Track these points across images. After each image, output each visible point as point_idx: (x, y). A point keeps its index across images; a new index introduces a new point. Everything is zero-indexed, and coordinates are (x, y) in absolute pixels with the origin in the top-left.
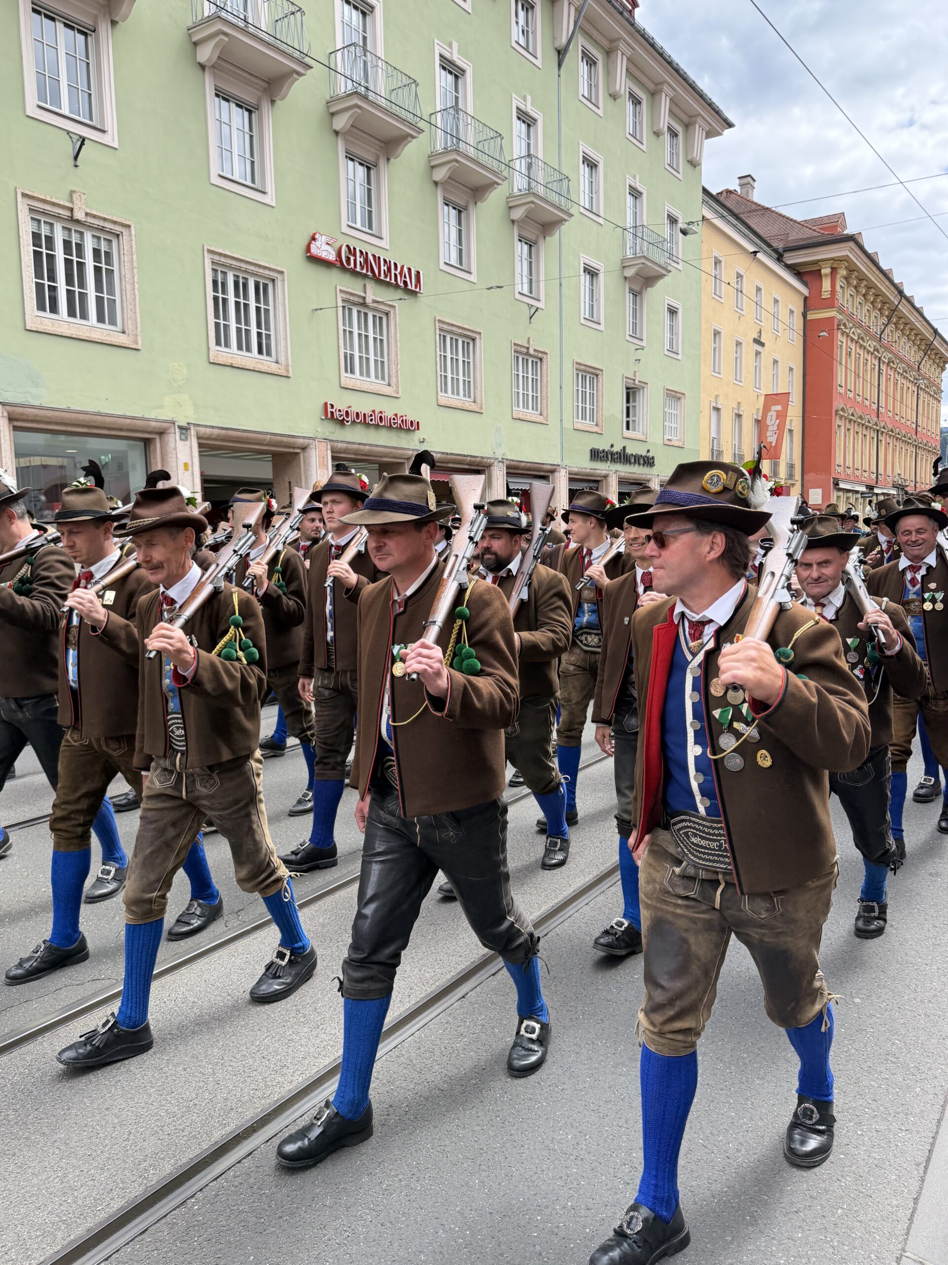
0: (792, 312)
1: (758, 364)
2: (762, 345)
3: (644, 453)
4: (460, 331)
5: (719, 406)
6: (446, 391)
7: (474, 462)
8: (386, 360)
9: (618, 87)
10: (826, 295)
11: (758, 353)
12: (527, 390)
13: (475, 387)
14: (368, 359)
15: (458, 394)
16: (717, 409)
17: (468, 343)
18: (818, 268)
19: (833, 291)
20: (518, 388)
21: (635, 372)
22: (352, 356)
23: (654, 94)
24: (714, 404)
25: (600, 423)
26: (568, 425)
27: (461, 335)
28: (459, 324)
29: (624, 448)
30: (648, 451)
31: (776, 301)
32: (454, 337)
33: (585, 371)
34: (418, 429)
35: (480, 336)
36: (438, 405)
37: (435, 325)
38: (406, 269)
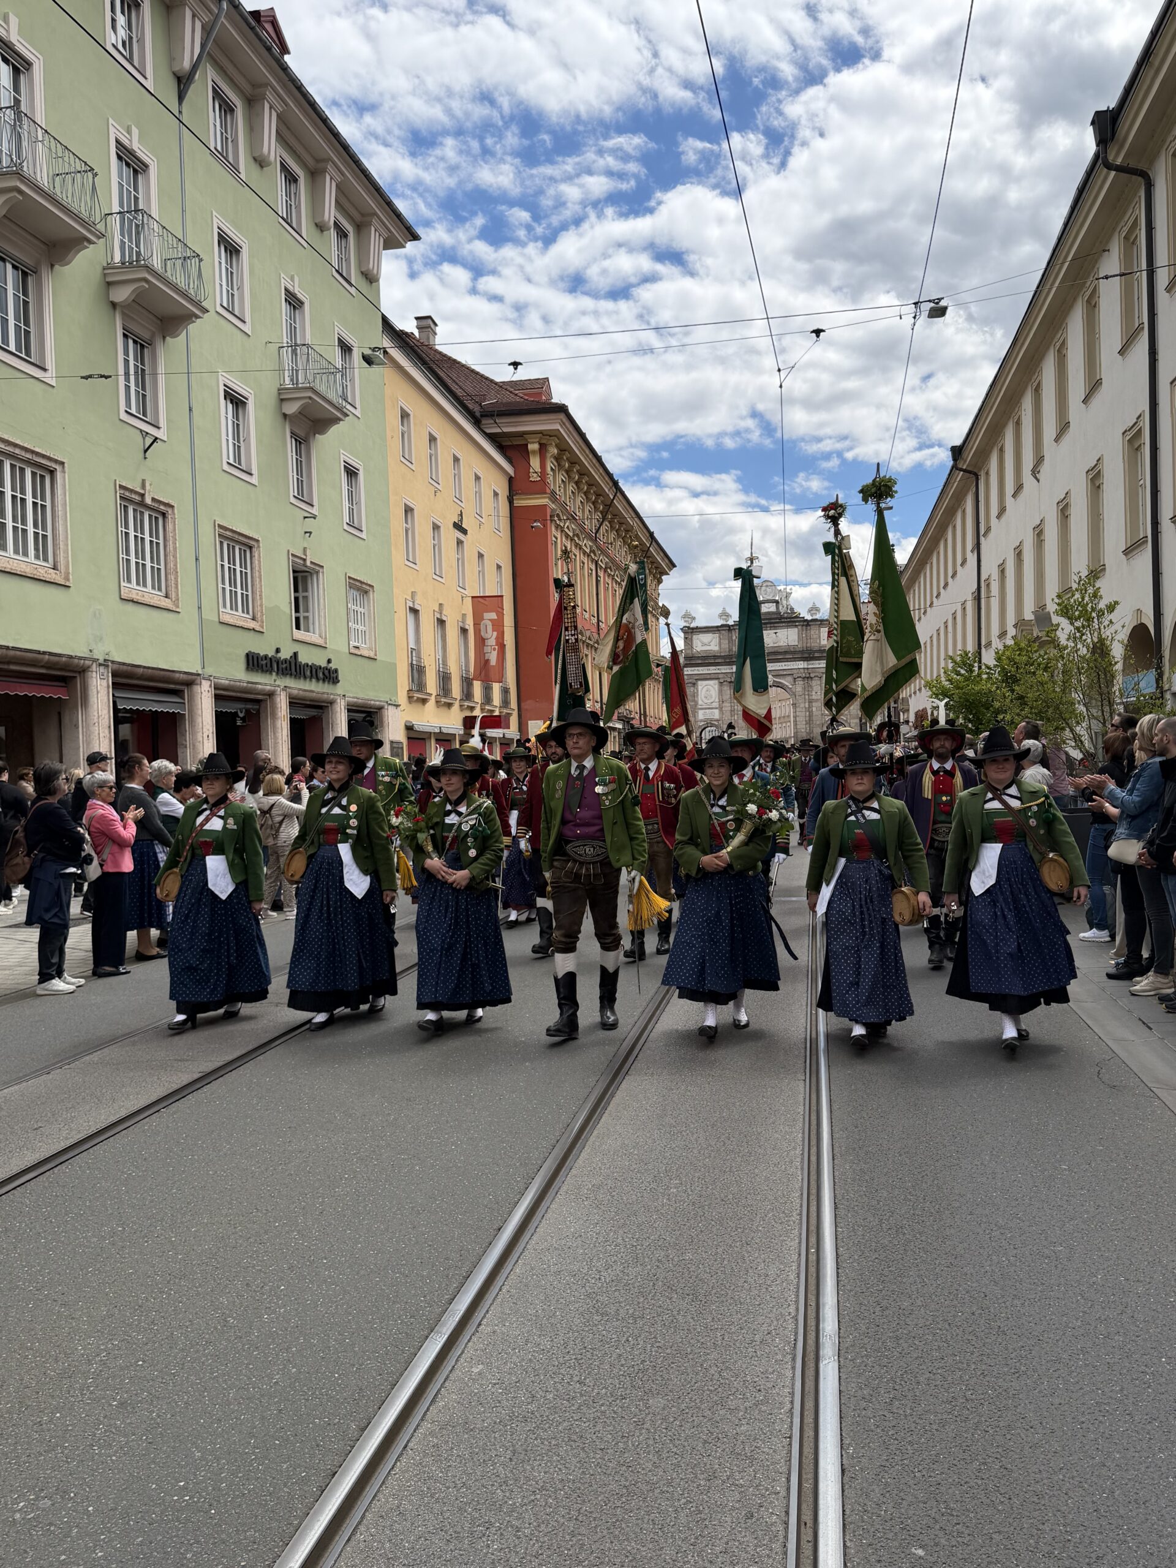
0: (496, 494)
1: (460, 556)
4: (29, 456)
5: (417, 607)
6: (4, 548)
7: (57, 663)
9: (265, 150)
10: (534, 477)
12: (143, 559)
13: (55, 545)
15: (26, 554)
16: (414, 611)
17: (42, 477)
18: (524, 443)
19: (543, 474)
20: (128, 554)
23: (315, 174)
25: (259, 615)
26: (210, 615)
27: (29, 463)
31: (477, 478)
32: (18, 465)
33: (232, 540)
35: (63, 467)
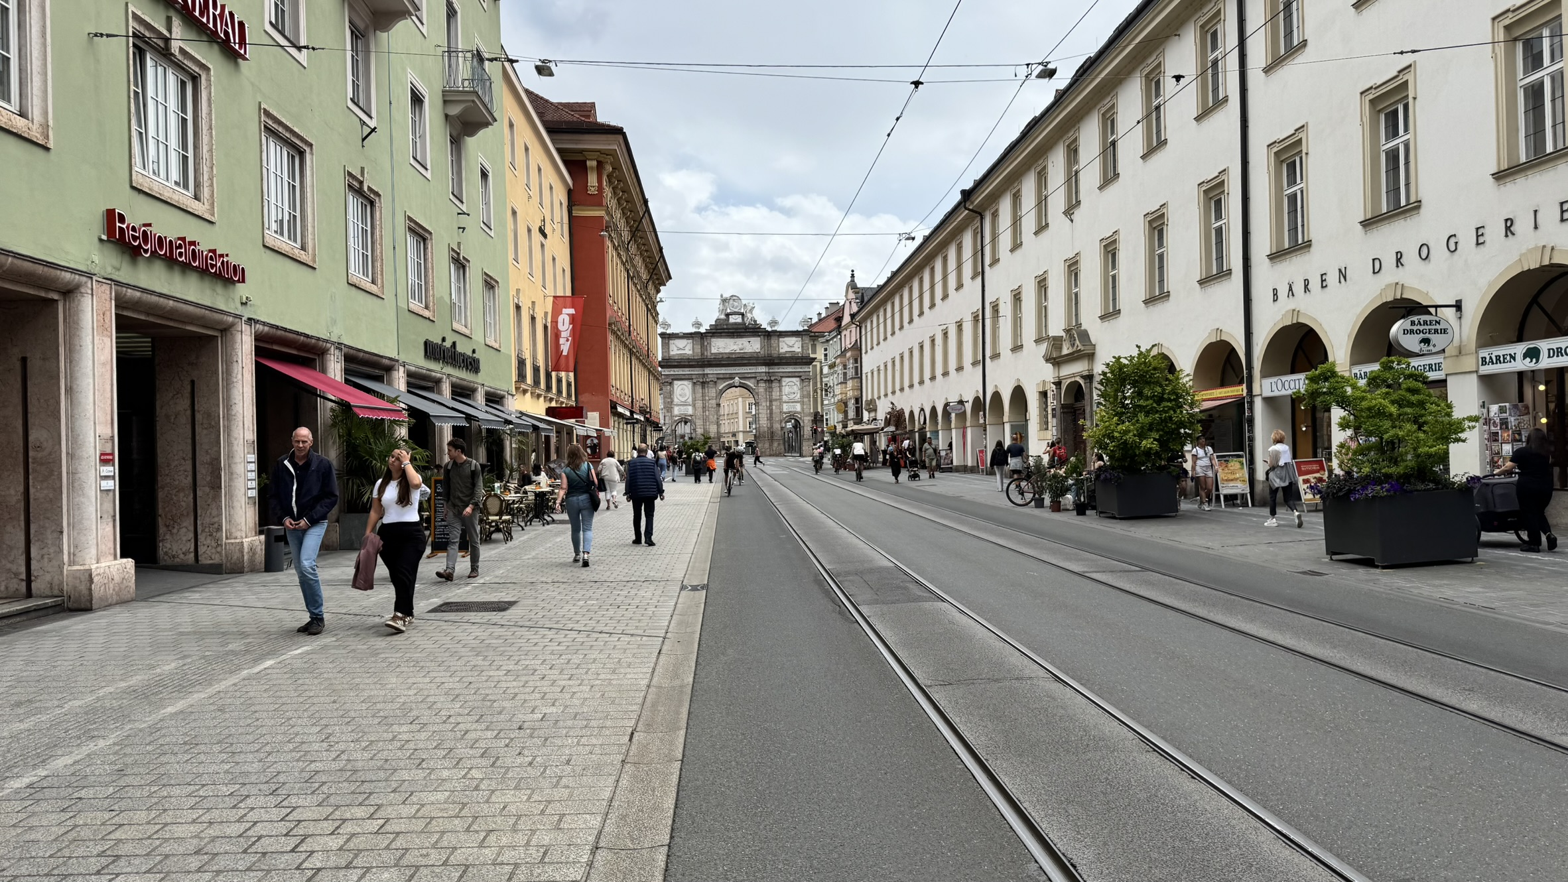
0: (561, 204)
1: (543, 259)
2: (545, 236)
3: (469, 353)
4: (287, 134)
5: (520, 304)
6: (269, 226)
7: (309, 345)
8: (193, 155)
10: (592, 190)
11: (542, 245)
12: (358, 245)
13: (304, 226)
14: (167, 147)
15: (282, 233)
16: (518, 307)
17: (293, 157)
18: (582, 158)
19: (600, 188)
21: (459, 244)
24: (516, 300)
25: (432, 307)
26: (401, 303)
27: (287, 141)
28: (288, 124)
29: (454, 344)
30: (474, 351)
31: (551, 186)
32: (278, 142)
33: (416, 232)
34: (243, 281)
35: (311, 149)
36: (264, 246)
37: (260, 118)
38: (227, 12)
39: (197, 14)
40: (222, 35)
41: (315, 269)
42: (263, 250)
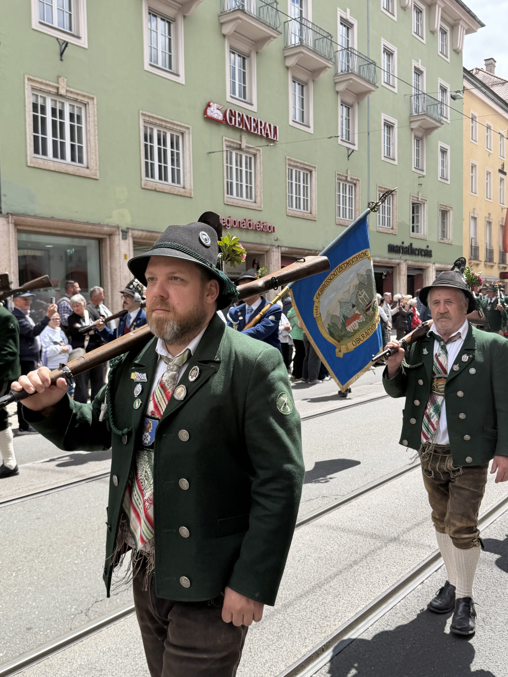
2: (505, 174)
3: (424, 248)
4: (302, 166)
5: (476, 216)
6: (292, 206)
8: (253, 186)
9: (407, 2)
11: (502, 180)
12: (346, 205)
13: (311, 203)
14: (241, 185)
15: (300, 208)
17: (307, 174)
20: (339, 204)
21: (418, 193)
22: (231, 183)
23: (431, 6)
24: (472, 215)
25: (394, 227)
26: (372, 228)
27: (303, 168)
28: (302, 162)
29: (411, 244)
30: (428, 247)
32: (298, 170)
34: (274, 231)
35: (315, 169)
36: (287, 216)
37: (286, 162)
38: (267, 125)
39: (252, 131)
40: (265, 136)
41: (316, 221)
42: (286, 217)
